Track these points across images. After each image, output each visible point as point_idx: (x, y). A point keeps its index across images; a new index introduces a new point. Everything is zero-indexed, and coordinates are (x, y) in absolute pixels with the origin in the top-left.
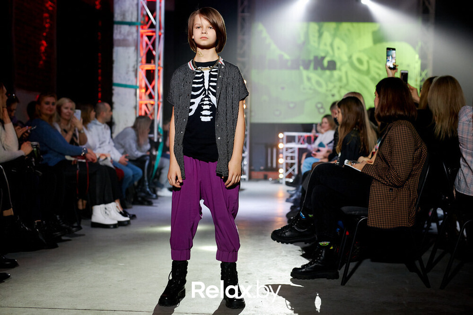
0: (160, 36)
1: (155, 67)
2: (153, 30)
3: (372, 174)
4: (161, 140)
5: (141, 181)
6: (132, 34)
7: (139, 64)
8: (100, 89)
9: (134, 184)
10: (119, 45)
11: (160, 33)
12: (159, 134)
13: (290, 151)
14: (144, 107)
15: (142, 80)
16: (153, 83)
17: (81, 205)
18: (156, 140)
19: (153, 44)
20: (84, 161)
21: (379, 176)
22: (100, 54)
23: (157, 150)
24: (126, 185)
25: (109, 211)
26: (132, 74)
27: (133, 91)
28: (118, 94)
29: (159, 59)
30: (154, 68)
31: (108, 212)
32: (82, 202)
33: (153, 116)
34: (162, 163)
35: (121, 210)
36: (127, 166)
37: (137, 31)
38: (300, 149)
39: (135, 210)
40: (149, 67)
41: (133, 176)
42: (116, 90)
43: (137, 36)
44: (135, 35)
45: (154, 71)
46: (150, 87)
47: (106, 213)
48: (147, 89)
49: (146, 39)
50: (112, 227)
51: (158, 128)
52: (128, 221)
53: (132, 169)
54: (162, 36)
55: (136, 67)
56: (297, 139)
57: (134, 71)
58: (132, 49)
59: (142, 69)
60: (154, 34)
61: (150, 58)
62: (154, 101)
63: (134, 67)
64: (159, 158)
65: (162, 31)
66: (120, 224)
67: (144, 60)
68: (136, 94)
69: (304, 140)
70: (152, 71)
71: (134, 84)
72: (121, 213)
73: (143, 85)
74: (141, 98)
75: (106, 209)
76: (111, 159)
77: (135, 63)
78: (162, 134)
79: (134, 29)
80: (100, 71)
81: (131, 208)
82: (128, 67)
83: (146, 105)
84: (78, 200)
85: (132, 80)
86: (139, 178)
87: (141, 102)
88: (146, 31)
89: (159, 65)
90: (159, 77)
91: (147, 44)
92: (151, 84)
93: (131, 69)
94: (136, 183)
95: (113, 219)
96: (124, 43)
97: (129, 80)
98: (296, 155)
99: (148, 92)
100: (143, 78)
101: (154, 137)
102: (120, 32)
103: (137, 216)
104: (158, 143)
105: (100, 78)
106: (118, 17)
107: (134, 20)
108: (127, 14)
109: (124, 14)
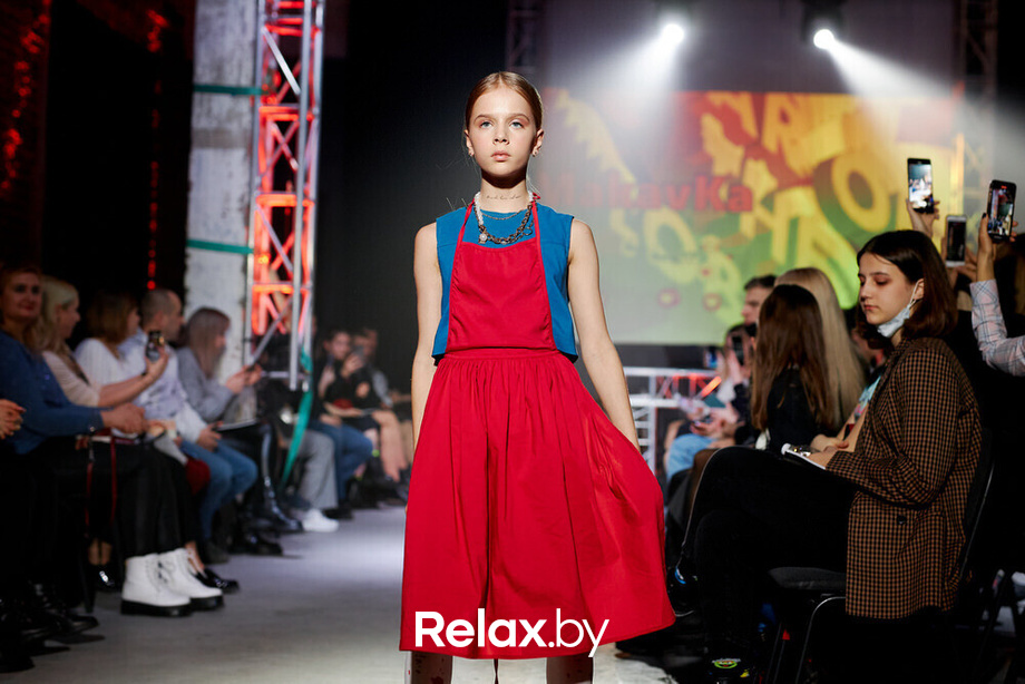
0: (309, 123)
1: (296, 200)
2: (293, 107)
3: (854, 475)
4: (306, 387)
5: (256, 491)
6: (240, 115)
7: (256, 193)
8: (152, 253)
9: (234, 501)
10: (206, 145)
11: (309, 117)
12: (301, 369)
13: (637, 414)
14: (265, 302)
15: (262, 233)
16: (290, 242)
17: (98, 553)
18: (293, 386)
19: (293, 144)
20: (107, 439)
21: (872, 479)
22: (154, 165)
23: (295, 410)
24: (214, 503)
25: (170, 572)
26: (237, 217)
27: (237, 260)
28: (200, 268)
29: (306, 179)
30: (292, 204)
31: (165, 574)
32: (100, 547)
33: (288, 324)
34: (307, 445)
35: (200, 568)
36: (216, 450)
37: (253, 109)
38: (661, 412)
39: (239, 567)
40: (280, 200)
41: (234, 479)
42: (195, 257)
43: (253, 123)
44: (246, 120)
45: (292, 209)
46: (282, 251)
47: (160, 576)
48: (273, 254)
49: (273, 129)
50: (176, 612)
51: (300, 355)
52: (219, 599)
53: (231, 460)
54: (316, 123)
55: (246, 199)
56: (653, 386)
57: (241, 210)
58: (238, 155)
59: (263, 206)
60: (294, 117)
61: (283, 177)
62: (292, 287)
63: (242, 199)
64: (300, 432)
65: (316, 110)
66: (196, 605)
67: (268, 183)
68: (245, 269)
69: (670, 388)
70: (287, 212)
71: (241, 241)
72: (199, 577)
73: (265, 246)
74: (257, 277)
75: (160, 565)
76: (178, 434)
77: (246, 190)
78: (309, 369)
79: (244, 105)
80: (154, 207)
81: (225, 561)
82: (227, 199)
83: (271, 296)
84: (89, 543)
85: (236, 234)
86: (247, 485)
87: (259, 288)
88: (274, 110)
89: (306, 196)
90: (305, 225)
91: (276, 143)
92: (283, 241)
93: (235, 205)
94: (240, 497)
95: (180, 594)
96: (220, 140)
97: (229, 232)
98: (651, 425)
99: (276, 265)
100: (263, 225)
101: (288, 380)
102: (209, 113)
103: (242, 585)
104: (299, 393)
105: (153, 225)
106: (203, 75)
107: (245, 82)
108: (227, 68)
109: (219, 68)
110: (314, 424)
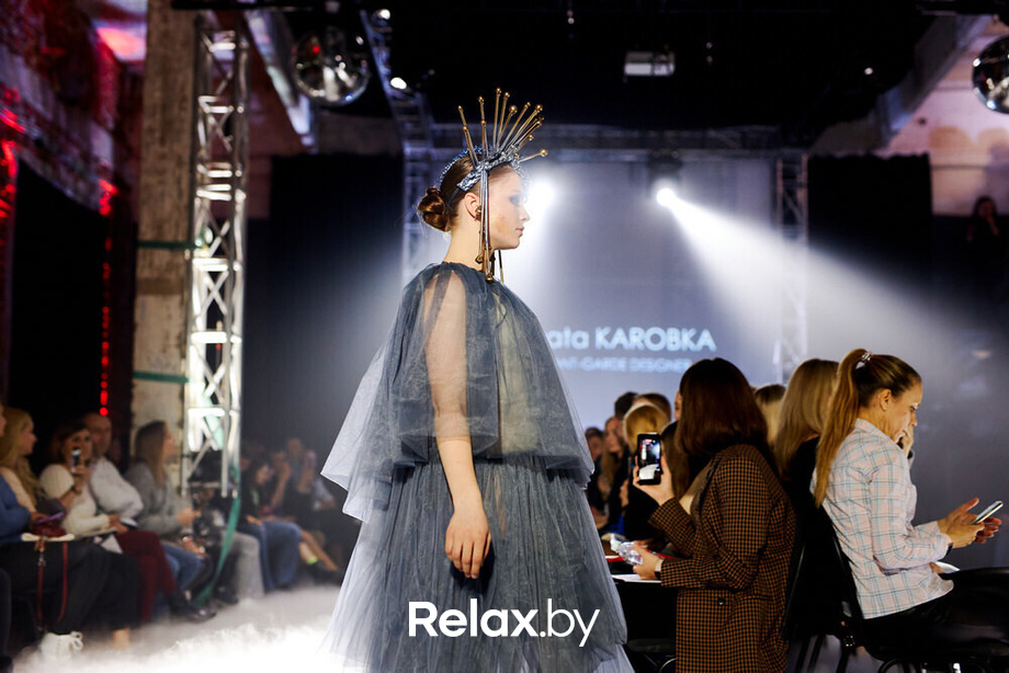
2: (223, 259)
4: (235, 494)
7: (192, 332)
8: (104, 385)
10: (148, 292)
12: (231, 479)
14: (202, 425)
15: (195, 364)
16: (219, 372)
18: (224, 494)
19: (222, 291)
22: (106, 310)
23: (226, 515)
26: (175, 351)
27: (175, 388)
28: (144, 396)
29: (233, 320)
30: (220, 341)
40: (212, 337)
42: (141, 386)
43: (188, 273)
45: (220, 346)
46: (214, 381)
48: (206, 383)
49: (206, 278)
51: (231, 468)
54: (242, 273)
55: (184, 337)
58: (176, 299)
59: (197, 343)
60: (223, 268)
61: (214, 317)
62: (222, 410)
63: (180, 337)
67: (203, 323)
68: (182, 396)
70: (218, 348)
71: (179, 372)
73: (199, 376)
74: (193, 403)
77: (183, 328)
79: (181, 258)
80: (105, 345)
82: (167, 337)
83: (205, 419)
85: (175, 366)
87: (195, 412)
88: (206, 261)
89: (233, 333)
90: (232, 358)
91: (209, 291)
92: (214, 372)
93: (173, 341)
96: (162, 288)
97: (168, 365)
99: (209, 392)
101: (220, 489)
102: (152, 263)
104: (230, 499)
105: (105, 361)
106: (146, 233)
107: (181, 238)
108: (166, 227)
109: (159, 226)
110: (243, 527)
